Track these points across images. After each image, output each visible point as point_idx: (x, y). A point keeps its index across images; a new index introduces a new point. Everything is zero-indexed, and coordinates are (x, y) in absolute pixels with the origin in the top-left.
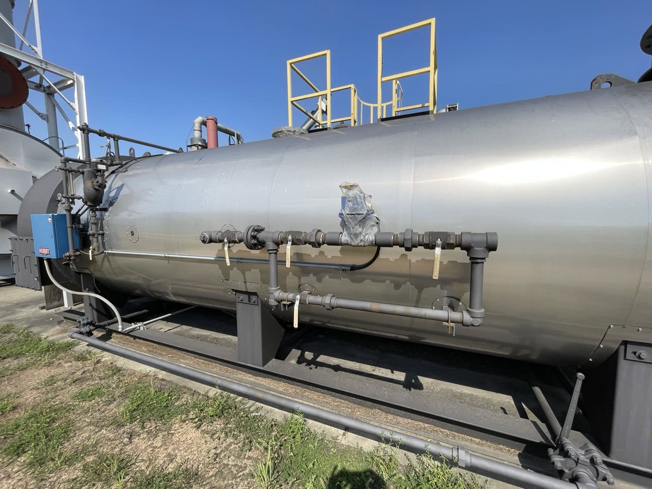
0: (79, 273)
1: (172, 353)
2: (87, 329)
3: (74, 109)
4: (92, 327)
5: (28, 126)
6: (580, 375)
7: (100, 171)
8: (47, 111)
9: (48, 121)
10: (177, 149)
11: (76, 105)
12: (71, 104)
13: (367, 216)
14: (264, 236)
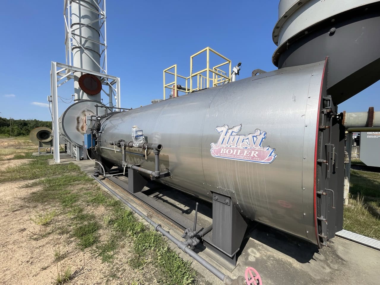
0: (99, 155)
1: (117, 186)
2: (96, 174)
3: (116, 91)
4: (98, 174)
5: (102, 99)
6: (197, 203)
7: (98, 120)
8: (109, 92)
9: (109, 97)
10: (130, 109)
11: (116, 90)
12: (115, 89)
13: (137, 137)
14: (122, 143)
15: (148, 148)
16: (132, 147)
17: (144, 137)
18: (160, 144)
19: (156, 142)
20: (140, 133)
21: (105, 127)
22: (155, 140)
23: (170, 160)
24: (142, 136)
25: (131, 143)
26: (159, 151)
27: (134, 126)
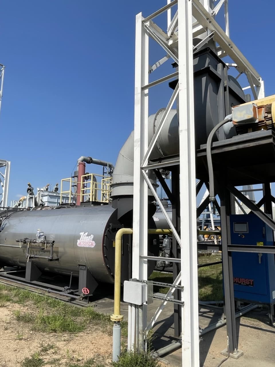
3: (4, 178)
12: (3, 175)
13: (40, 237)
14: (27, 240)
15: (47, 243)
16: (35, 242)
17: (44, 236)
18: (54, 240)
19: (51, 239)
20: (42, 234)
21: (5, 226)
22: (51, 238)
23: (59, 251)
24: (43, 235)
25: (34, 240)
26: (53, 244)
27: (38, 229)
